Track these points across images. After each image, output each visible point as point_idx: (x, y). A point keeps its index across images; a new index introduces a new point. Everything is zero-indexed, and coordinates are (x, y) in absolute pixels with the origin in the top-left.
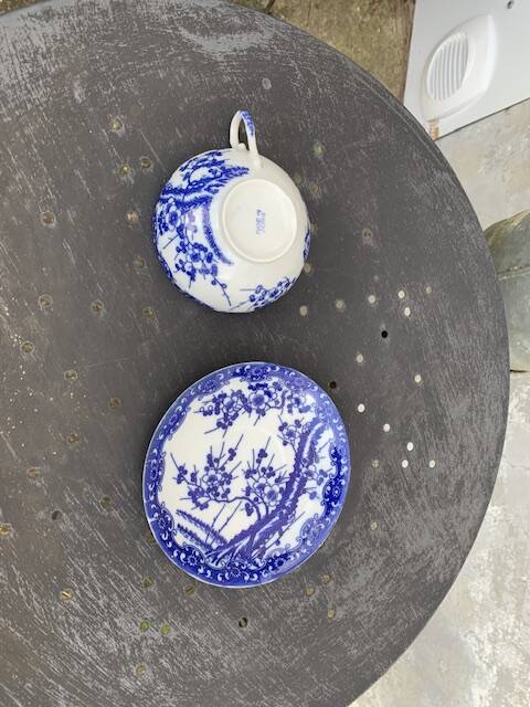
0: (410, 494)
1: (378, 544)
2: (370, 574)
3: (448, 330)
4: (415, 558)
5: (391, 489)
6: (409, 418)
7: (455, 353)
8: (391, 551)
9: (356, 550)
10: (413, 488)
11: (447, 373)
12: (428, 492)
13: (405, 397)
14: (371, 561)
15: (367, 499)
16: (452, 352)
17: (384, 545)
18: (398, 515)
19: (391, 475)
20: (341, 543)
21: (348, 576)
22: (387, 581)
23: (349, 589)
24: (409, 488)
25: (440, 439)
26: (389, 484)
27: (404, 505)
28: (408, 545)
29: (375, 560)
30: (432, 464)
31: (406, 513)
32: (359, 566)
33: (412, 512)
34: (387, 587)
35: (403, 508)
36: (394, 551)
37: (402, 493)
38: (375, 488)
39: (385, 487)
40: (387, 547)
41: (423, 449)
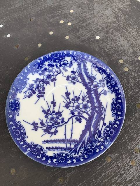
0: (84, 21)
1: (107, 35)
2: (122, 39)
3: (13, 7)
4: (117, 17)
5: (80, 30)
6: (48, 23)
7: (23, 4)
8: (111, 29)
9: (108, 46)
10: (81, 19)
11: (32, 7)
12: (85, 12)
13: (39, 25)
14: (115, 38)
15: (83, 41)
16: (23, 5)
17: (107, 32)
18: (94, 26)
19: (74, 30)
20: (103, 54)
21: (121, 50)
22: (127, 30)
23: (128, 49)
24: (81, 21)
25: (61, 8)
26: (78, 31)
27: (89, 24)
28: (110, 20)
29: (115, 36)
30: (72, 11)
31: (93, 22)
32: (117, 44)
33: (93, 20)
34: (130, 30)
35: (91, 24)
36: (112, 27)
37: (83, 24)
38: (79, 38)
39: (79, 33)
40: (109, 31)
41: (64, 16)
